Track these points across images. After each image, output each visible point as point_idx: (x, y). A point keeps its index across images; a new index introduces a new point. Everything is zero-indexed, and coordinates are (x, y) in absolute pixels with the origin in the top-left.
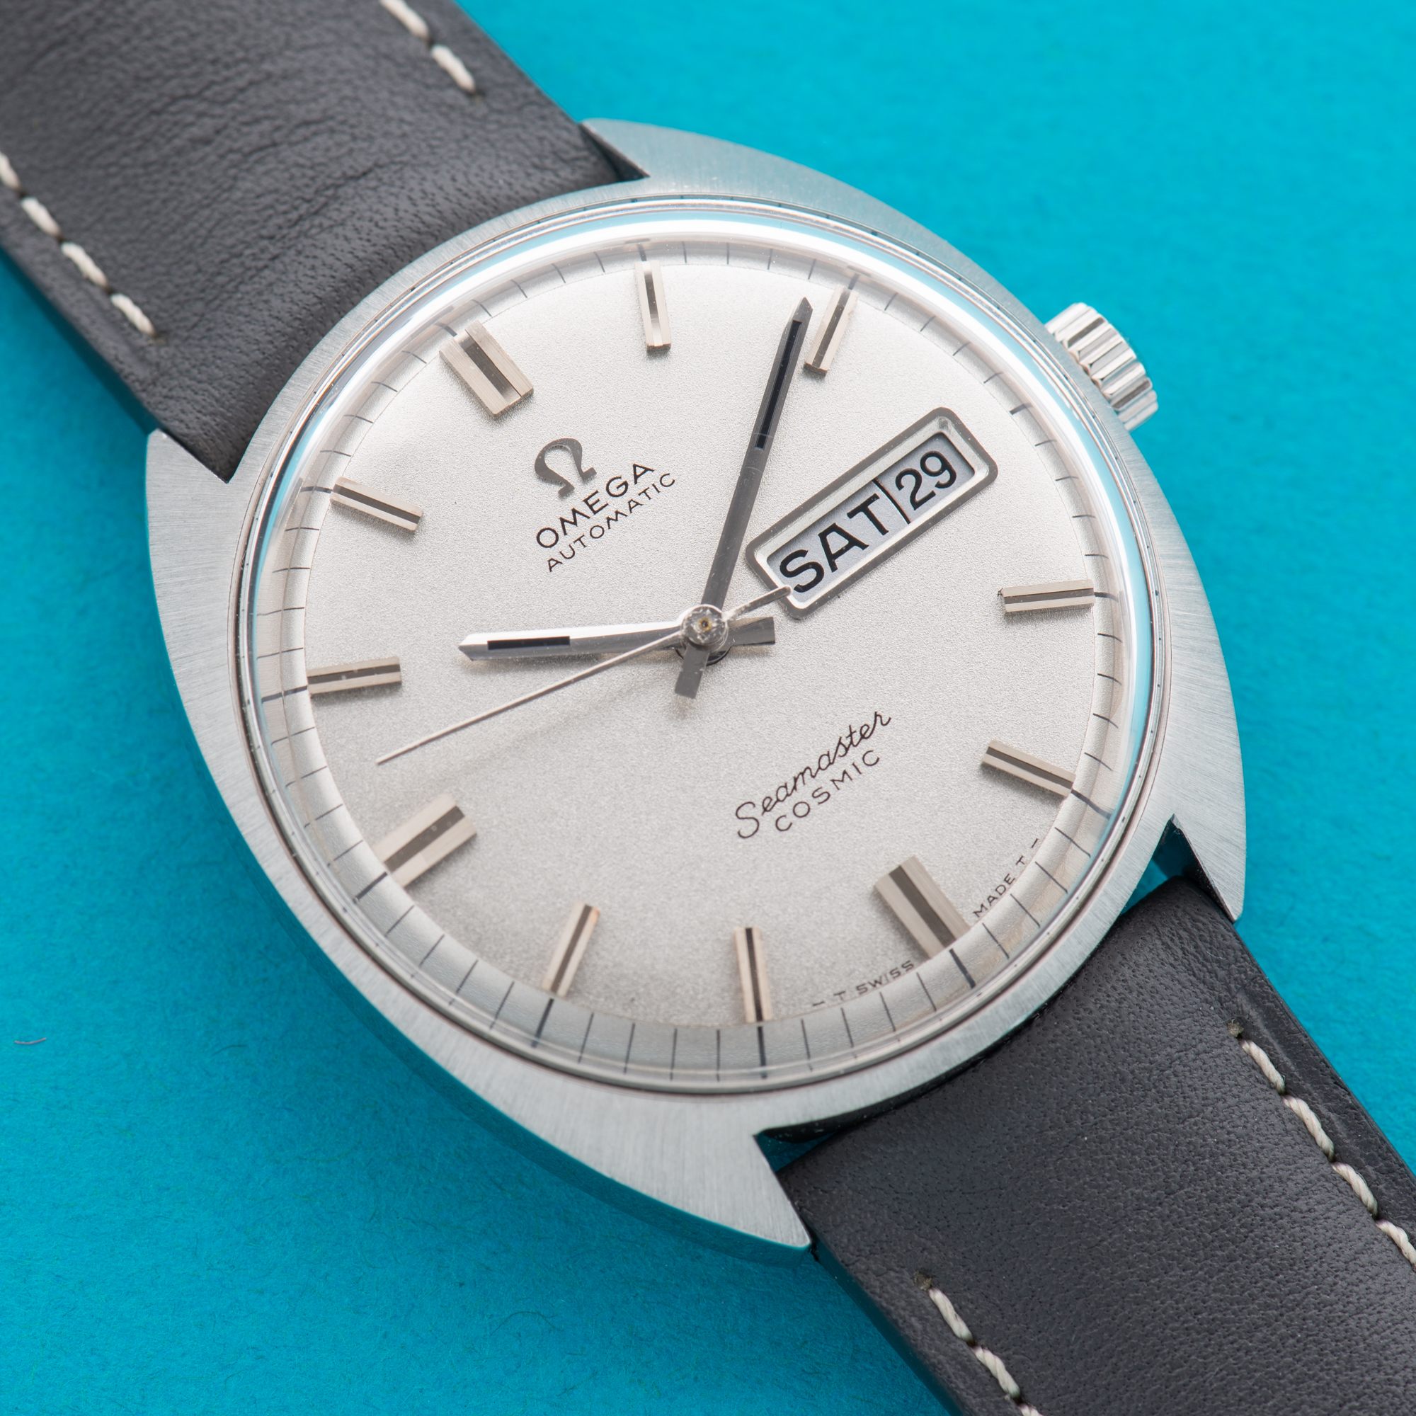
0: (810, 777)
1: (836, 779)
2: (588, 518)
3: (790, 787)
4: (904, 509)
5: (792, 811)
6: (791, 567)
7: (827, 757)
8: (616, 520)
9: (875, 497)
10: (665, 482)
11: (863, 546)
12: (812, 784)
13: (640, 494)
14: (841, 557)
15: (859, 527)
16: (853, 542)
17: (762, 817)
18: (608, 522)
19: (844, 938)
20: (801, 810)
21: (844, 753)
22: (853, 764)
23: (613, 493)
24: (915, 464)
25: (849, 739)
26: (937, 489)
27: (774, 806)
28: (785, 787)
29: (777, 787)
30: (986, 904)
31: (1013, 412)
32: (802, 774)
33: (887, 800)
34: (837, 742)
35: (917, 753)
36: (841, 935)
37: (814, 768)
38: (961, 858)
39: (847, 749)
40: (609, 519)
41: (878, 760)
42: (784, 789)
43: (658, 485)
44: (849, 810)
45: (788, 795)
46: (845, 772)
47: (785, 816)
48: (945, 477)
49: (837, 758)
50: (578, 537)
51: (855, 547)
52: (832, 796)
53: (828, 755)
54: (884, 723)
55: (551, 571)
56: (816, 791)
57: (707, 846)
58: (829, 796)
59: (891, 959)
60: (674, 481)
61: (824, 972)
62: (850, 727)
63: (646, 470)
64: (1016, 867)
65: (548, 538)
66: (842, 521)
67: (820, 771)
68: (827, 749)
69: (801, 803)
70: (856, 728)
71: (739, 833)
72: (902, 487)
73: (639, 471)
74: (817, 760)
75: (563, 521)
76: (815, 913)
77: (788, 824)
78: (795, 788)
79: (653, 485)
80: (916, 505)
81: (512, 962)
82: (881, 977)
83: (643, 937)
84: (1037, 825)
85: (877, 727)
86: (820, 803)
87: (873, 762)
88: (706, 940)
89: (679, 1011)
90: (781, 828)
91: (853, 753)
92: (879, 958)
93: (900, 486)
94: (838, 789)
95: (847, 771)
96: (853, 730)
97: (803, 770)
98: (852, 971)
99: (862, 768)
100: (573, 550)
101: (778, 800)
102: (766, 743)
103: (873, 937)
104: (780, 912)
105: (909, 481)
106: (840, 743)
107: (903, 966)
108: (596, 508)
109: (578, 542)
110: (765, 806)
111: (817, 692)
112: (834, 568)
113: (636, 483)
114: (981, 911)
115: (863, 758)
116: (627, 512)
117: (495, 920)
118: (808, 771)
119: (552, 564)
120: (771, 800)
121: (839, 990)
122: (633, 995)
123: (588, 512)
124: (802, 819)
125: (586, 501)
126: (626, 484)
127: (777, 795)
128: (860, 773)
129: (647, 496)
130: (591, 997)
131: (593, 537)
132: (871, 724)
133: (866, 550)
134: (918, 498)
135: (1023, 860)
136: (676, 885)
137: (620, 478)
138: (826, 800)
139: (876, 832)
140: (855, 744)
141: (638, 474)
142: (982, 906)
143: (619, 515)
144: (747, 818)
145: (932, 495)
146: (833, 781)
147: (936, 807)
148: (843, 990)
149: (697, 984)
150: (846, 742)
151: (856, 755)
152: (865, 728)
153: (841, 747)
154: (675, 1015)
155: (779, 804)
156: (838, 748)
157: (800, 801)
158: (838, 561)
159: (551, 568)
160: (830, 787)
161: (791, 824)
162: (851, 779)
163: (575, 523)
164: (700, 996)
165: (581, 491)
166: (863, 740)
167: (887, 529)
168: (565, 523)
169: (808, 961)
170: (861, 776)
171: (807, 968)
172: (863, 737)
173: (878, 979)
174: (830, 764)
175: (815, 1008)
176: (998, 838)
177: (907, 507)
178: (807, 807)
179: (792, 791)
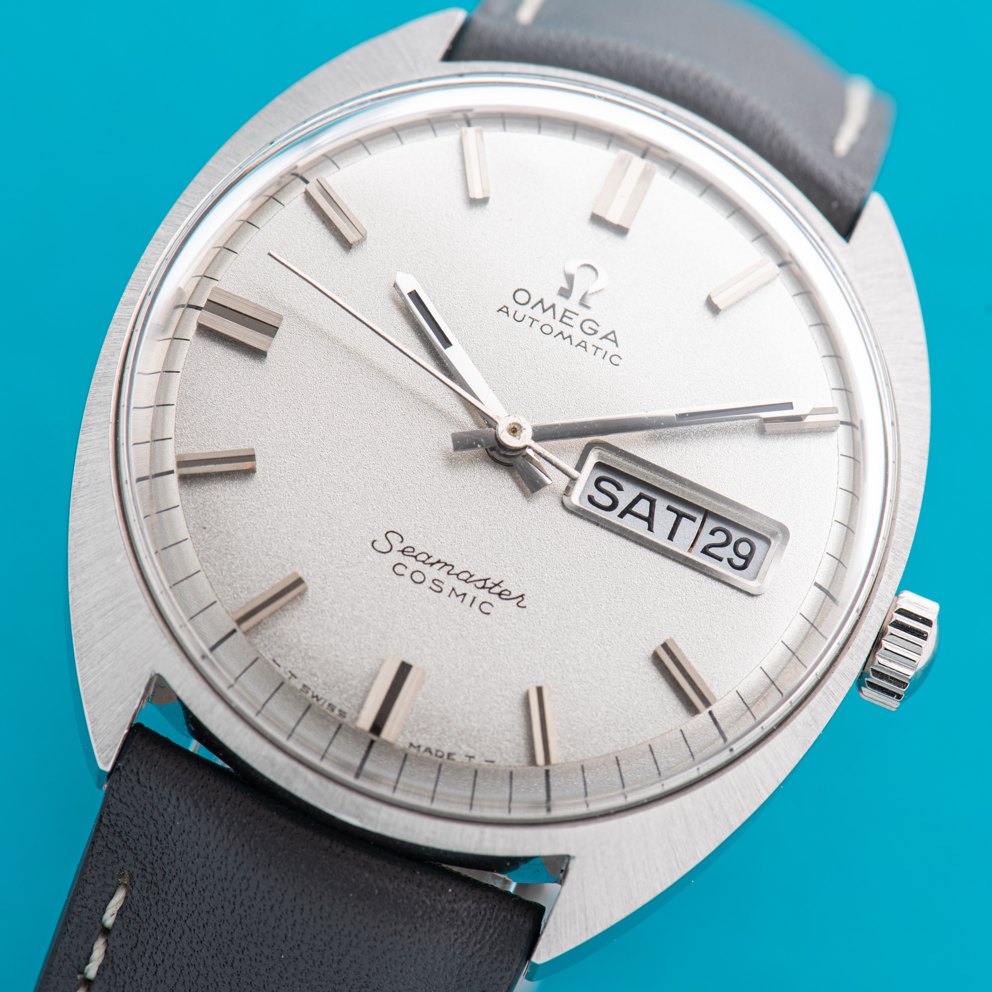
0: (447, 571)
1: (456, 590)
2: (554, 318)
3: (431, 560)
4: (697, 543)
5: (413, 570)
6: (604, 485)
7: (469, 576)
8: (564, 339)
9: (693, 519)
10: (613, 360)
11: (650, 529)
12: (442, 575)
13: (593, 346)
14: (632, 516)
15: (664, 518)
16: (649, 520)
17: (396, 552)
18: (559, 334)
19: (337, 656)
20: (418, 577)
21: (480, 587)
22: (474, 598)
23: (583, 326)
24: (736, 535)
25: (492, 585)
26: (727, 560)
27: (410, 556)
28: (429, 557)
29: (425, 550)
30: (422, 749)
31: (816, 584)
32: (446, 564)
33: (462, 635)
34: (485, 578)
35: (510, 639)
36: (338, 653)
37: (456, 571)
38: (448, 712)
39: (483, 587)
40: (561, 333)
41: (488, 614)
42: (426, 557)
43: (608, 356)
44: (438, 611)
45: (423, 562)
46: (465, 595)
47: (406, 568)
48: (740, 562)
49: (472, 584)
50: (535, 318)
51: (647, 523)
52: (441, 594)
53: (471, 576)
54: (520, 604)
55: (498, 311)
56: (439, 581)
57: (351, 523)
58: (440, 592)
59: (340, 699)
60: (618, 365)
61: (303, 654)
62: (502, 581)
63: (615, 341)
64: (463, 757)
65: (522, 297)
66: (661, 504)
67: (456, 576)
68: (476, 573)
69: (423, 575)
70: (504, 586)
71: (374, 541)
72: (713, 535)
73: (612, 337)
74: (463, 570)
75: (541, 301)
76: (344, 625)
77: (401, 573)
78: (432, 564)
79: (606, 352)
80: (705, 551)
81: (186, 428)
82: (322, 699)
83: (255, 511)
84: (505, 756)
85: (513, 601)
86: (431, 588)
87: (483, 610)
88: (279, 557)
89: (215, 565)
90: (396, 569)
91: (483, 593)
92: (336, 689)
93: (712, 533)
94: (449, 596)
95: (467, 596)
96: (501, 585)
97: (448, 563)
98: (314, 675)
99: (476, 605)
100: (523, 319)
101: (416, 557)
102: (455, 527)
103: (350, 677)
104: (330, 600)
105: (720, 537)
106: (485, 580)
107: (340, 711)
108: (565, 319)
109: (532, 320)
110: (406, 550)
111: (515, 544)
112: (621, 515)
113: (601, 339)
114: (414, 747)
115: (483, 603)
116: (575, 343)
117: (209, 401)
118: (451, 568)
119: (504, 310)
120: (413, 552)
121: (295, 672)
122: (208, 526)
123: (558, 316)
124: (411, 581)
125: (566, 310)
126: (596, 332)
127: (419, 554)
128: (471, 605)
129: (596, 352)
130: (190, 497)
131: (541, 329)
132: (513, 595)
133: (649, 532)
134: (712, 550)
135: (472, 759)
136: (308, 515)
137: (598, 326)
138: (435, 591)
139: (432, 639)
140: (491, 591)
141: (609, 337)
142: (419, 746)
143: (569, 339)
144: (389, 541)
145: (720, 559)
146: (453, 589)
147: (477, 674)
148: (297, 676)
149: (242, 569)
150: (489, 584)
151: (483, 595)
152: (508, 593)
153: (483, 582)
154: (210, 563)
155: (414, 559)
156: (481, 580)
157: (424, 572)
158: (628, 516)
159: (500, 310)
160: (447, 590)
161: (402, 575)
162: (462, 601)
163: (544, 311)
164: (233, 574)
165: (573, 303)
166: (497, 596)
167: (674, 539)
168: (540, 304)
169: (304, 638)
170: (469, 607)
171: (299, 641)
172: (500, 594)
173: (319, 697)
174: (465, 581)
175: (272, 662)
176: (478, 731)
177: (700, 545)
178: (422, 580)
179: (428, 564)
